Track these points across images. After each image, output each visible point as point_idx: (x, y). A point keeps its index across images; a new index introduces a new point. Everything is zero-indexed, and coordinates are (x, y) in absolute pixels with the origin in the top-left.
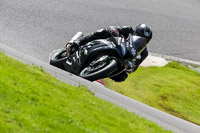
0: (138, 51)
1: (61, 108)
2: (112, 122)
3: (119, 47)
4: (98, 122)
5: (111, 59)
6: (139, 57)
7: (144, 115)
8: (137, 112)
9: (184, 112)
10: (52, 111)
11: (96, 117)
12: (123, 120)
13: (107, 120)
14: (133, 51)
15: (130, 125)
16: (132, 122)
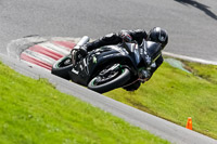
0: (153, 58)
1: (20, 103)
2: (74, 118)
3: (132, 54)
4: (59, 118)
5: (124, 68)
6: (154, 65)
7: (109, 110)
8: (102, 106)
9: (154, 107)
10: (10, 106)
11: (58, 112)
12: (87, 116)
13: (69, 116)
14: (148, 59)
15: (95, 121)
16: (97, 118)
